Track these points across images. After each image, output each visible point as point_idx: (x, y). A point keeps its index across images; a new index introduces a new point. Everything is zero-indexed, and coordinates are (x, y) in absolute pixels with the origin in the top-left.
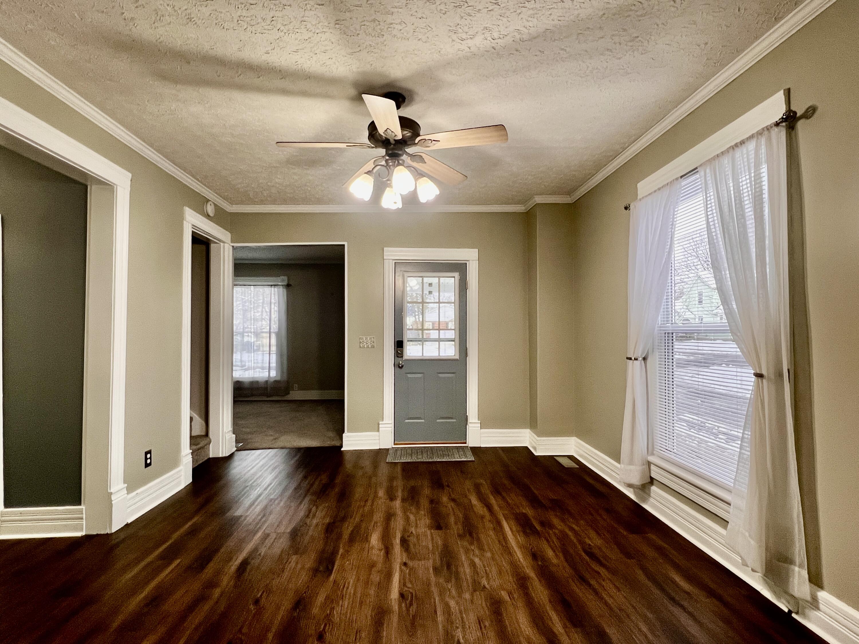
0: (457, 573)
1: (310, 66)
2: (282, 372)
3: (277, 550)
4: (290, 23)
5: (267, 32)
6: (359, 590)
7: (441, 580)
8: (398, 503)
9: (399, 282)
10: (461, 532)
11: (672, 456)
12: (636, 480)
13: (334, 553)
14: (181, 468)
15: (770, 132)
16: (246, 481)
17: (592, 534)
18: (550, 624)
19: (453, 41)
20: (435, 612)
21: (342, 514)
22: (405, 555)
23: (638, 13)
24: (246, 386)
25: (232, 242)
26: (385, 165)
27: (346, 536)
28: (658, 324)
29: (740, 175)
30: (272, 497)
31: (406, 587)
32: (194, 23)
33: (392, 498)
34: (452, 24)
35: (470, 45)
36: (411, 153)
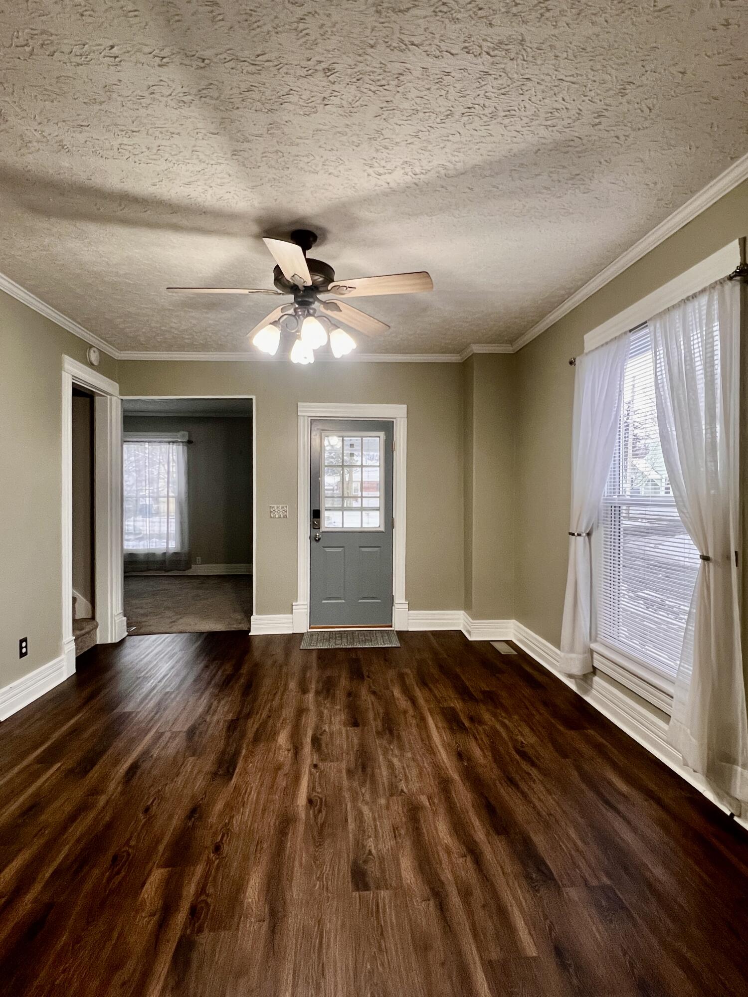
0: (373, 775)
1: (204, 200)
2: (182, 543)
3: (171, 750)
4: (180, 152)
5: (153, 162)
6: (263, 796)
7: (356, 784)
8: (311, 696)
9: (316, 442)
10: (380, 729)
11: (617, 644)
12: (577, 670)
13: (237, 753)
14: (63, 656)
15: (723, 287)
16: (139, 671)
17: (526, 730)
18: (472, 832)
19: (369, 175)
20: (346, 820)
21: (246, 711)
22: (315, 757)
23: (577, 149)
24: (142, 558)
25: (121, 394)
26: (294, 314)
27: (250, 735)
28: (604, 496)
29: (691, 332)
30: (168, 690)
31: (315, 791)
32: (67, 150)
33: (304, 691)
34: (366, 158)
35: (388, 181)
36: (324, 300)
